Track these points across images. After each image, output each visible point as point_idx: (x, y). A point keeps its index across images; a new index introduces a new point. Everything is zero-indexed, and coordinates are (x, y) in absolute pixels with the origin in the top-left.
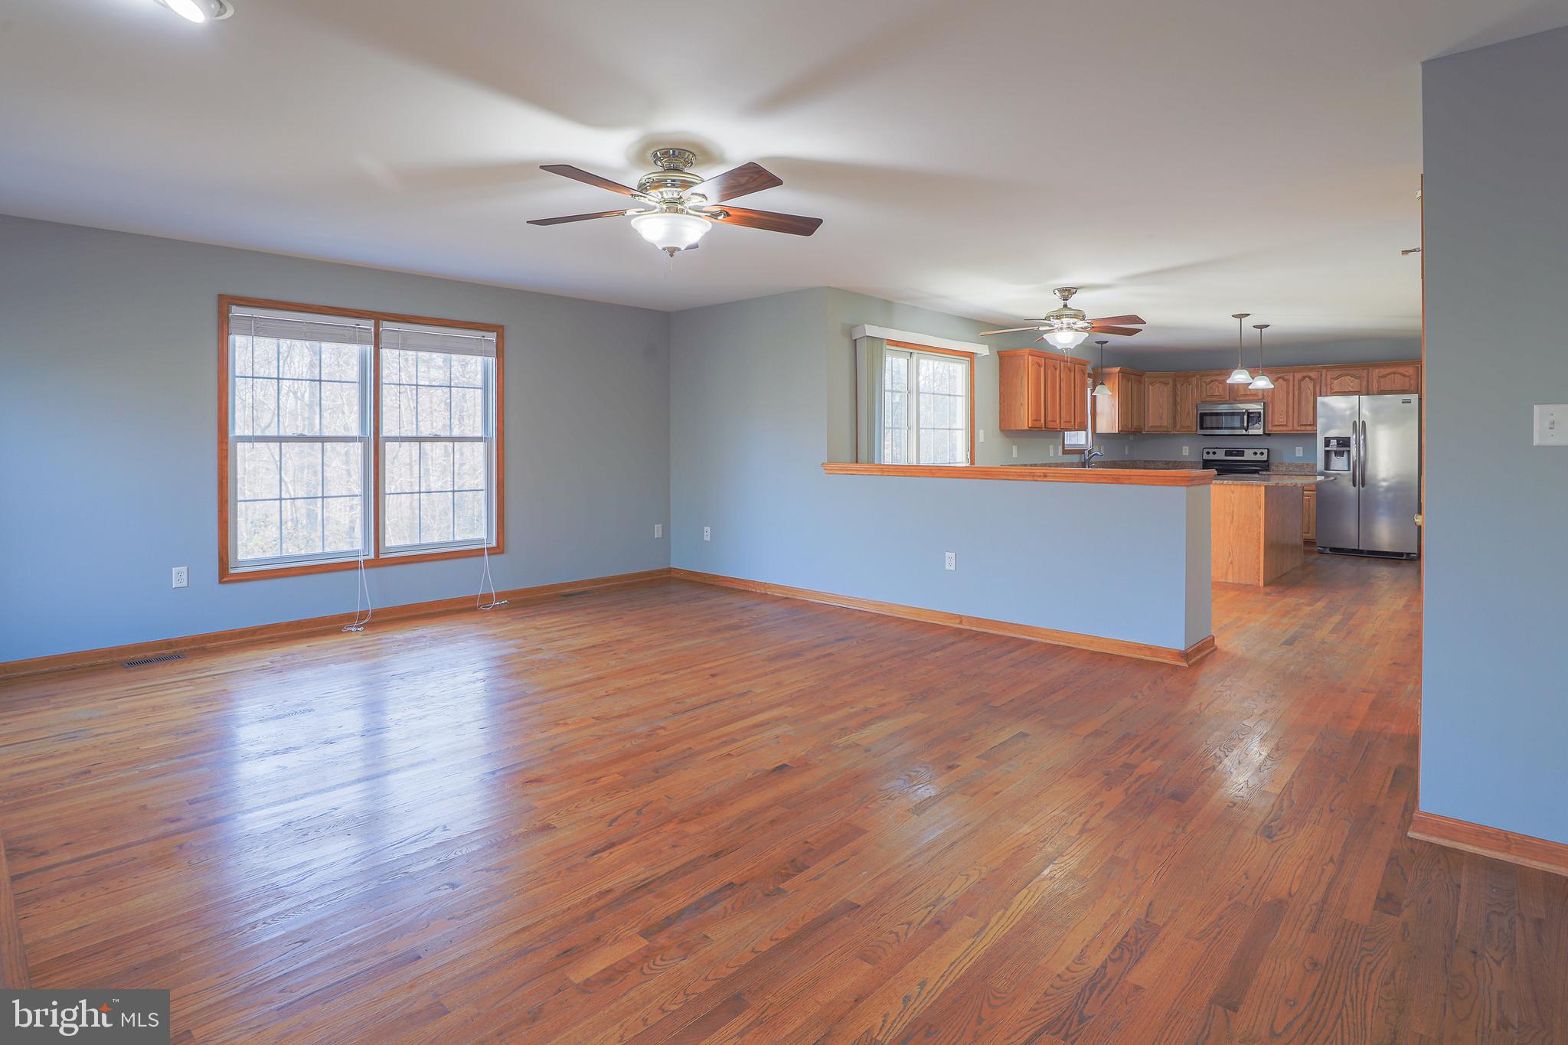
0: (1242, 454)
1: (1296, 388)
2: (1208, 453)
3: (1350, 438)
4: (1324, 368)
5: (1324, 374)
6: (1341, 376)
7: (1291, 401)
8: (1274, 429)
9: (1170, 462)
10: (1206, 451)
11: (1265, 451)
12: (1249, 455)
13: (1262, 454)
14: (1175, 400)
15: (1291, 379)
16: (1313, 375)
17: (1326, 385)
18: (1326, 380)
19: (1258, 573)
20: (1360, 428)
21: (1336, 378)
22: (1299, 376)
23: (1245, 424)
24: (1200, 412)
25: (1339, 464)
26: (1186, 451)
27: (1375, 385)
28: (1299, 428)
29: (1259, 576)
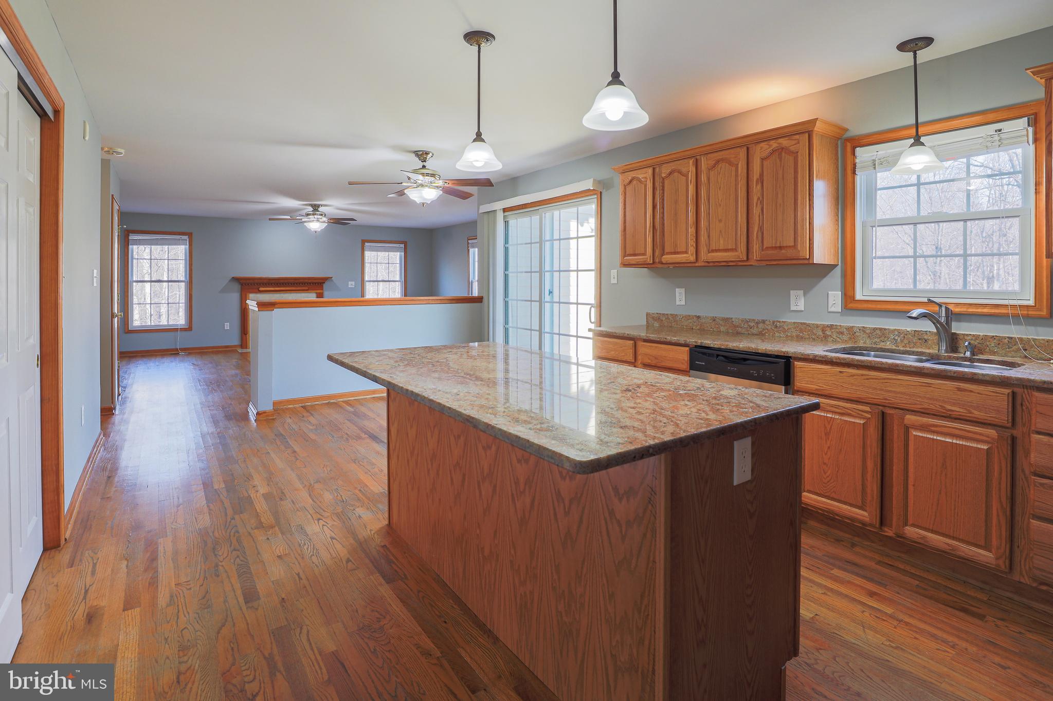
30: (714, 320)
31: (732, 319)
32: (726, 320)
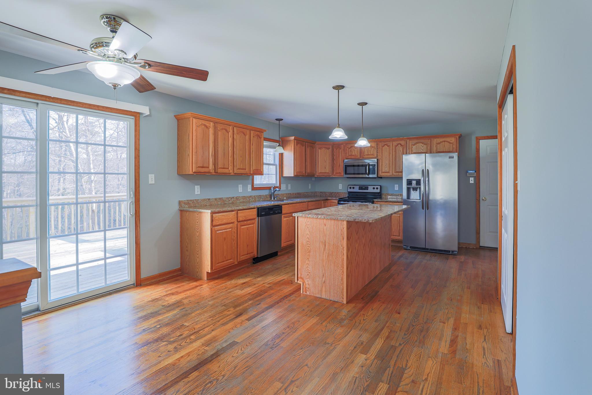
0: (367, 188)
1: (394, 150)
2: (350, 188)
3: (420, 179)
4: (408, 138)
5: (408, 142)
6: (417, 143)
7: (391, 158)
8: (383, 174)
9: (333, 192)
10: (349, 186)
11: (379, 187)
12: (370, 190)
13: (377, 188)
14: (333, 158)
15: (391, 144)
16: (403, 143)
17: (409, 149)
18: (409, 146)
19: (342, 292)
20: (426, 173)
21: (414, 145)
22: (395, 143)
23: (367, 172)
24: (345, 164)
25: (415, 196)
26: (340, 187)
27: (435, 149)
28: (395, 174)
29: (343, 295)
30: (216, 200)
31: (223, 198)
32: (220, 199)
